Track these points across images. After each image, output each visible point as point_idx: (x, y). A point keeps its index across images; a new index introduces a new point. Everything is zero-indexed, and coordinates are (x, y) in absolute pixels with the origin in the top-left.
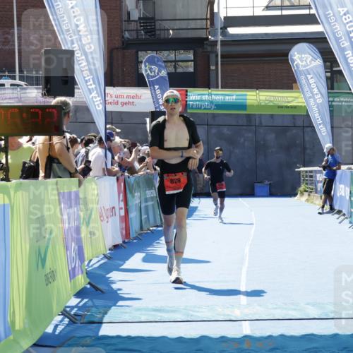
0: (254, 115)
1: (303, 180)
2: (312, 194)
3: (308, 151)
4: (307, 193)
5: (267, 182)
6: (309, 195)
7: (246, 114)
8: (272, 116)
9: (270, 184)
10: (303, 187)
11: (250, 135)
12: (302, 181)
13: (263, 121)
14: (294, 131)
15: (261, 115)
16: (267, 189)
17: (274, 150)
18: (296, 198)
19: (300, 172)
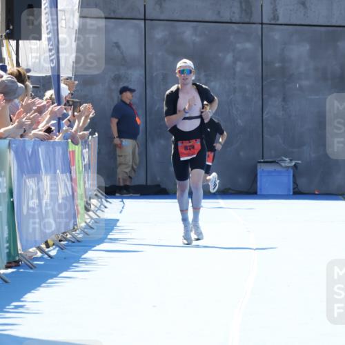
5: (287, 163)
9: (295, 165)
11: (248, 45)
13: (281, 12)
16: (287, 180)
17: (305, 83)
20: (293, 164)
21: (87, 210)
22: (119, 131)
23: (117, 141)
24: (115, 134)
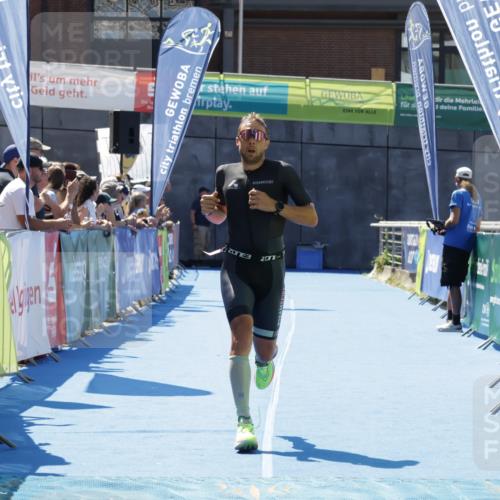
0: (301, 123)
1: (384, 244)
2: (398, 270)
3: (394, 192)
4: (389, 267)
5: (319, 245)
6: (393, 271)
7: (286, 122)
8: (332, 126)
9: (325, 247)
10: (382, 256)
12: (381, 244)
13: (316, 134)
14: (371, 155)
15: (311, 123)
16: (318, 258)
17: (333, 187)
18: (370, 275)
19: (378, 229)
20: (323, 246)
21: (171, 278)
22: (196, 219)
23: (195, 226)
24: (194, 221)
